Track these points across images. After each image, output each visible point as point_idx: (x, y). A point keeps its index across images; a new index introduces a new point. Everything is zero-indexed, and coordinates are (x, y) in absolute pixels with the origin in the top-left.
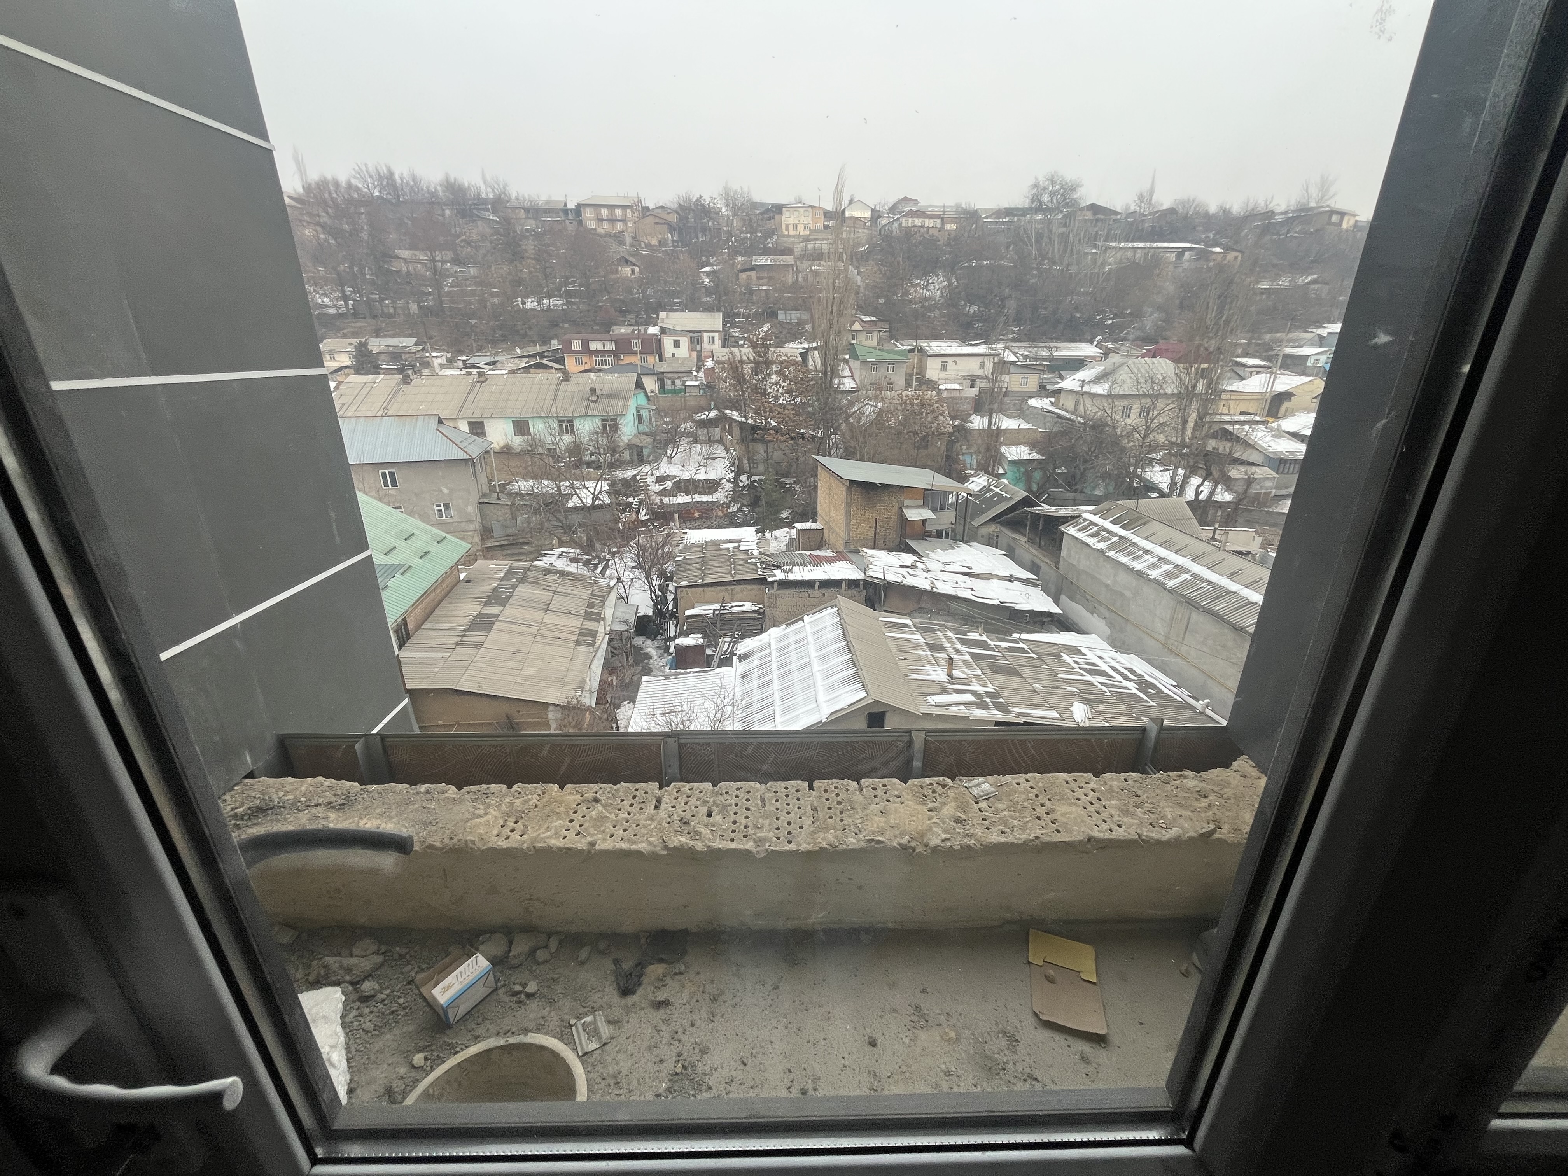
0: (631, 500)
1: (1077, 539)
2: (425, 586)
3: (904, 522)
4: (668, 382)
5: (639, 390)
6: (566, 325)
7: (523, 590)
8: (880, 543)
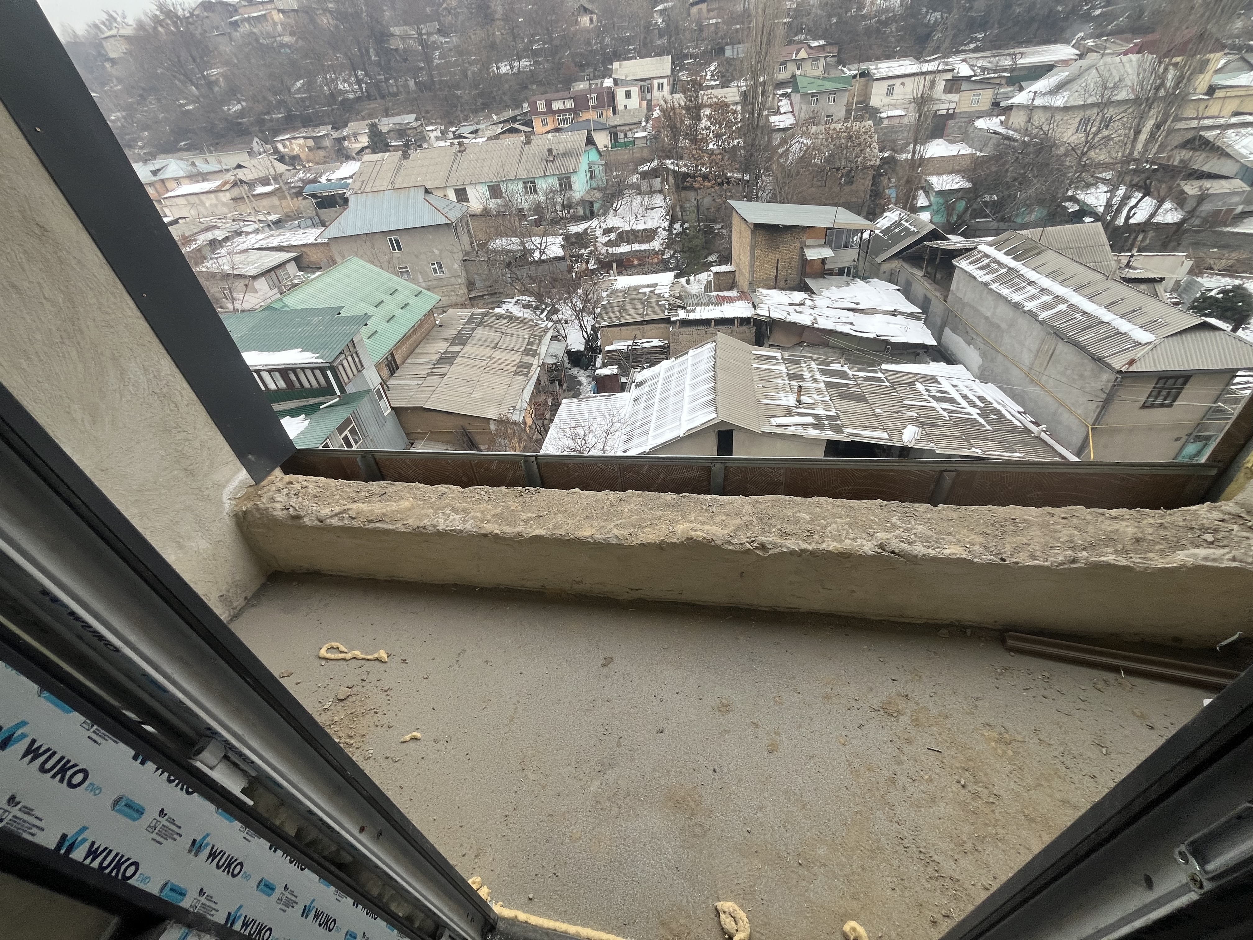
0: (583, 251)
1: (966, 272)
2: (404, 330)
3: (805, 262)
4: (621, 135)
5: (590, 147)
6: (534, 87)
7: (480, 332)
8: (782, 283)
